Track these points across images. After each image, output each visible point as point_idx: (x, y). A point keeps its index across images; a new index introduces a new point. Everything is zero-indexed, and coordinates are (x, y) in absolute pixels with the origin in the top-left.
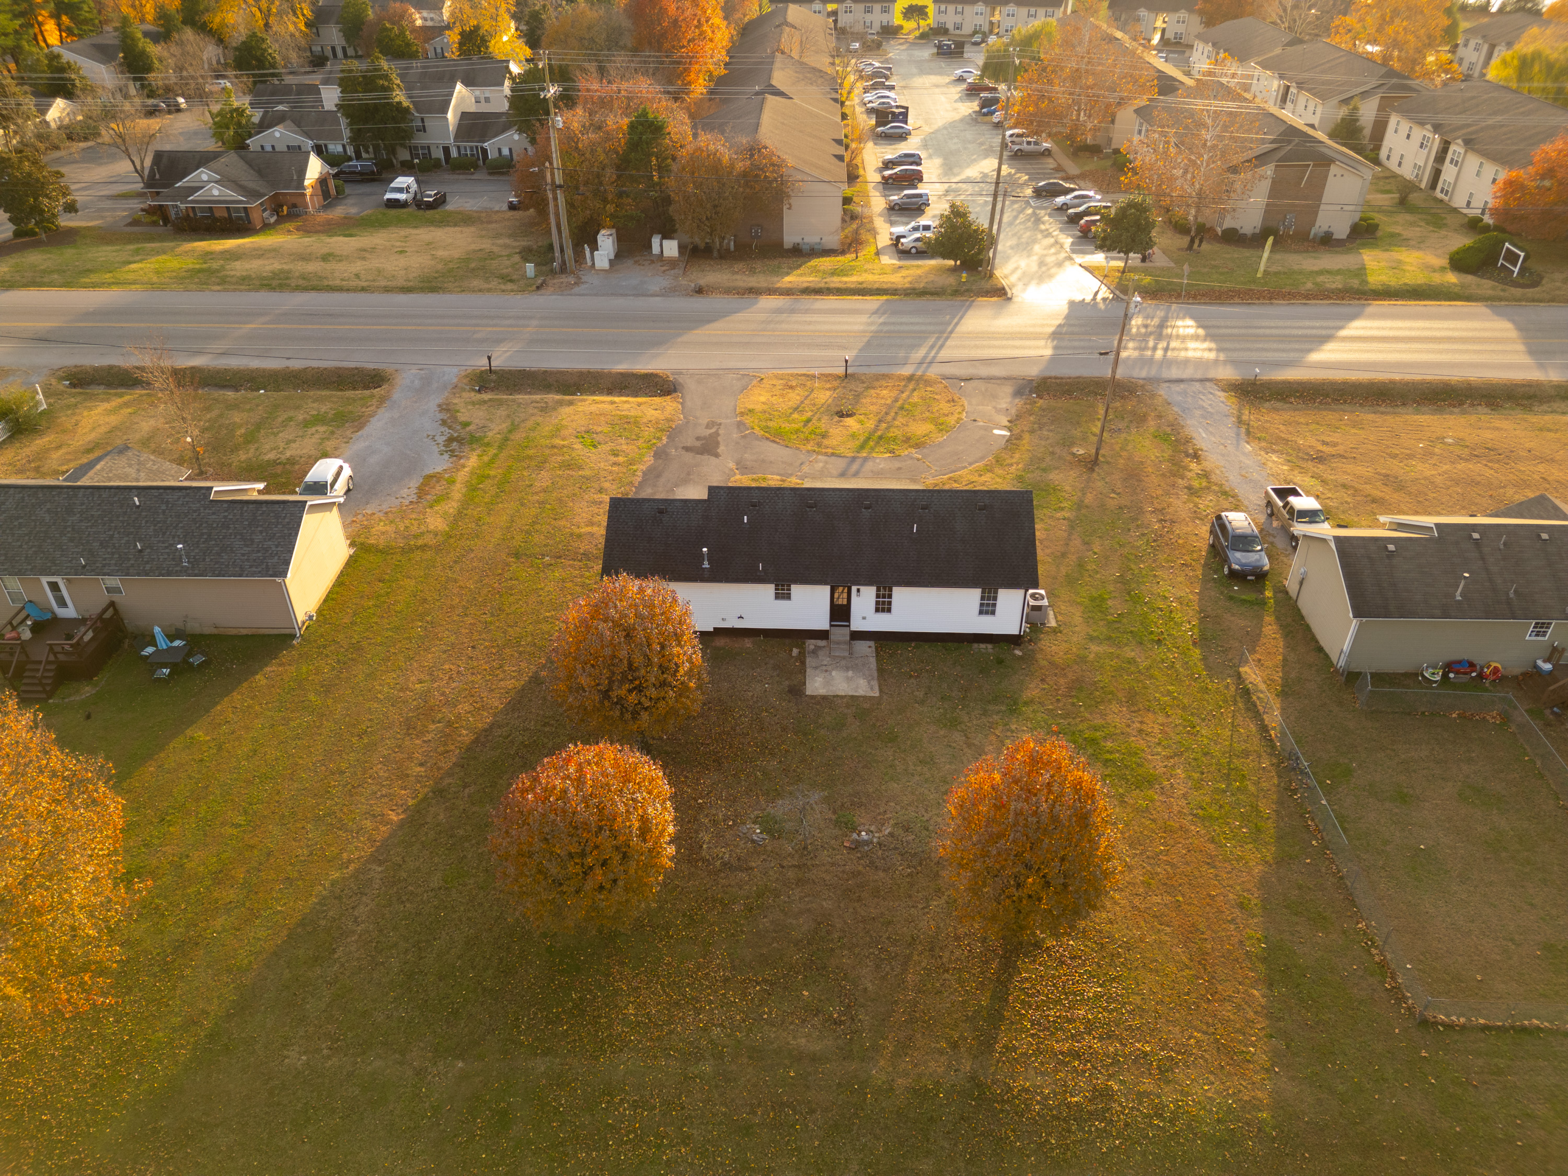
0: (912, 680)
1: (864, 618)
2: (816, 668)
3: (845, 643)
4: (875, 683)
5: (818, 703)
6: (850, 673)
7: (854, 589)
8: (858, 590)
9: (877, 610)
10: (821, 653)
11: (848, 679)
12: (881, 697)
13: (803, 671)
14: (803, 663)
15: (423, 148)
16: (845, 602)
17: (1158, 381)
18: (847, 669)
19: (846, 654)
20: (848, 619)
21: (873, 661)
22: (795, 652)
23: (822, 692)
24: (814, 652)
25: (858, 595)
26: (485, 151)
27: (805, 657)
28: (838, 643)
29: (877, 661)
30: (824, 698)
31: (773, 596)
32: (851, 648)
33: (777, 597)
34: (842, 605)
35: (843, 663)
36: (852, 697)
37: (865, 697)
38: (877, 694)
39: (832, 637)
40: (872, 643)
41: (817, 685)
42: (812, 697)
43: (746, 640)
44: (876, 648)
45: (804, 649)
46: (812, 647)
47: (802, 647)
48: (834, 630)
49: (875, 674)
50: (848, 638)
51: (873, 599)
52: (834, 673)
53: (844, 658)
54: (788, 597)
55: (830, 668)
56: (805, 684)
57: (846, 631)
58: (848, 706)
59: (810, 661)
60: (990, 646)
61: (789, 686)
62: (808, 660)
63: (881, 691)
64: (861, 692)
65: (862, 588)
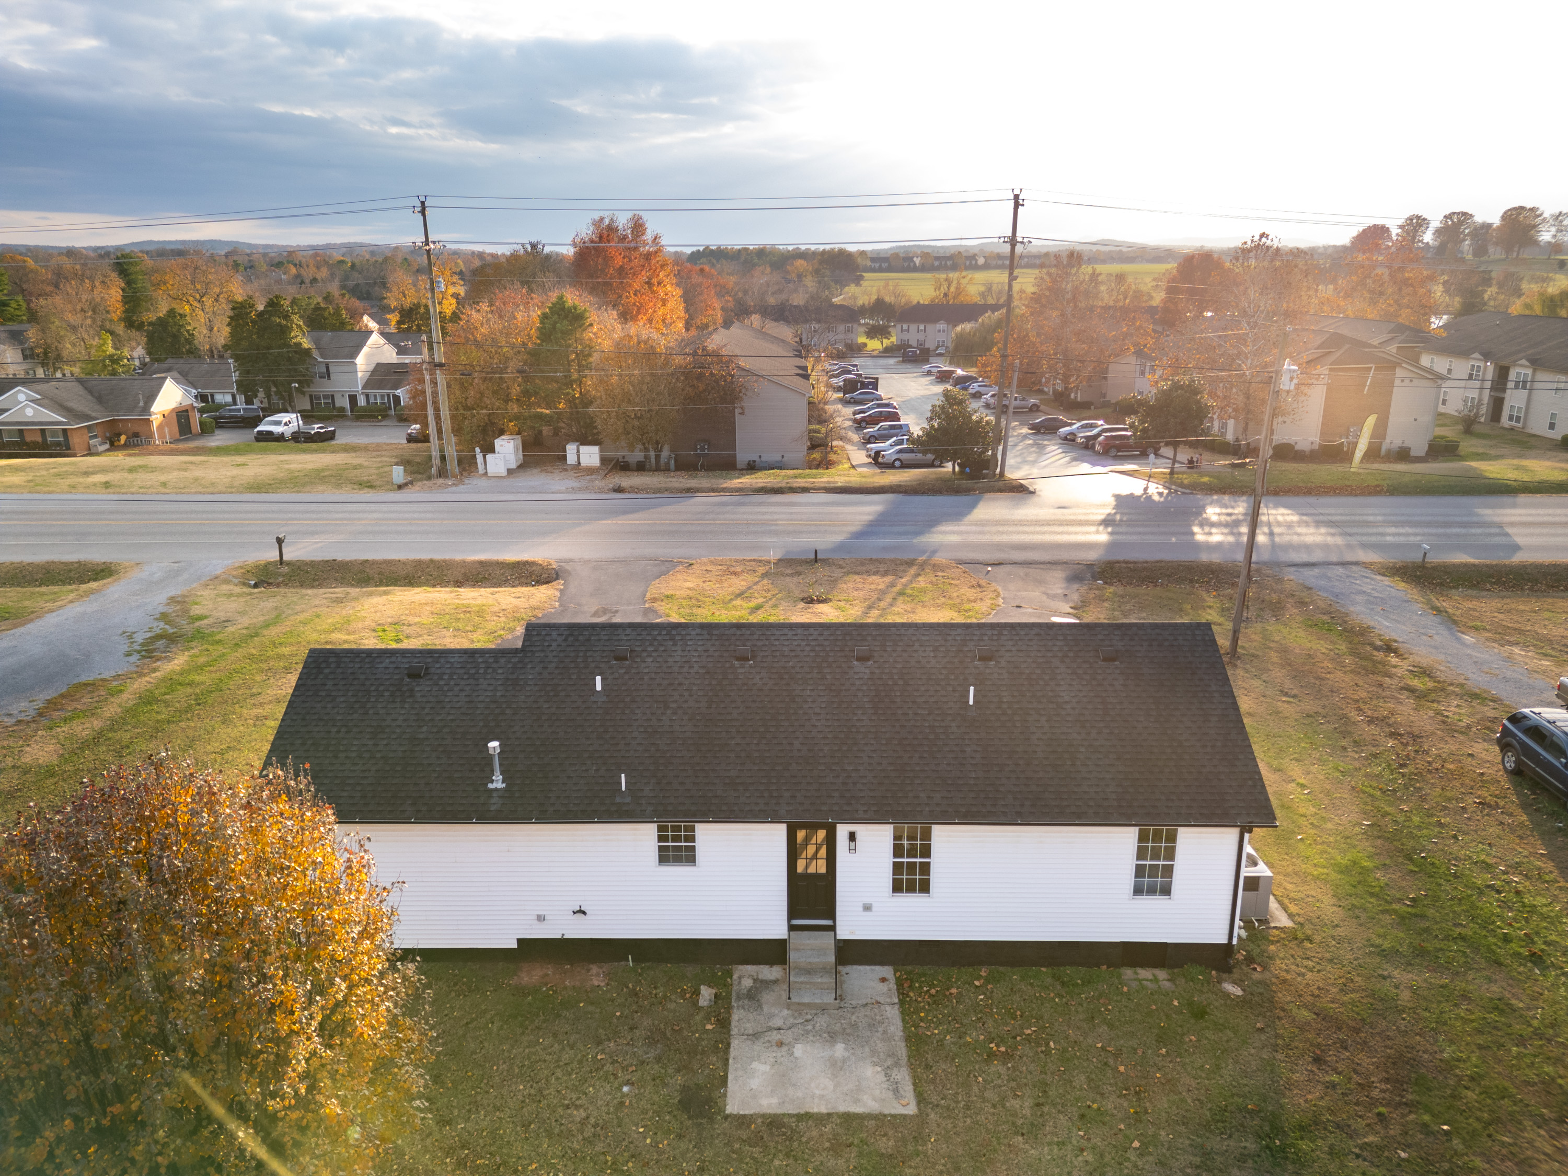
0: (996, 1066)
1: (867, 908)
2: (755, 1036)
3: (824, 970)
4: (903, 1076)
5: (757, 1140)
6: (839, 1050)
7: (842, 831)
8: (852, 837)
9: (897, 887)
10: (767, 997)
11: (836, 1067)
12: (921, 1118)
13: (722, 1048)
14: (724, 1024)
15: (325, 397)
16: (823, 870)
17: (1279, 564)
18: (832, 1037)
19: (829, 998)
20: (830, 911)
21: (893, 1013)
22: (706, 994)
23: (769, 1104)
24: (752, 996)
25: (853, 850)
26: (397, 399)
27: (729, 1009)
28: (809, 971)
29: (904, 1013)
30: (774, 1122)
31: (654, 854)
32: (838, 985)
33: (665, 856)
34: (816, 876)
35: (822, 1021)
36: (848, 1117)
37: (879, 1118)
38: (911, 1109)
39: (793, 956)
40: (887, 971)
41: (755, 1083)
42: (743, 1121)
43: (594, 969)
44: (899, 983)
45: (728, 986)
46: (747, 983)
47: (723, 983)
48: (800, 939)
49: (902, 1050)
50: (832, 959)
51: (886, 859)
52: (799, 1050)
53: (823, 1009)
54: (687, 856)
55: (788, 1036)
56: (724, 1081)
57: (825, 941)
58: (836, 1148)
59: (742, 1020)
60: (1162, 974)
61: (684, 1089)
62: (736, 1015)
63: (921, 1098)
64: (868, 1104)
65: (862, 830)
